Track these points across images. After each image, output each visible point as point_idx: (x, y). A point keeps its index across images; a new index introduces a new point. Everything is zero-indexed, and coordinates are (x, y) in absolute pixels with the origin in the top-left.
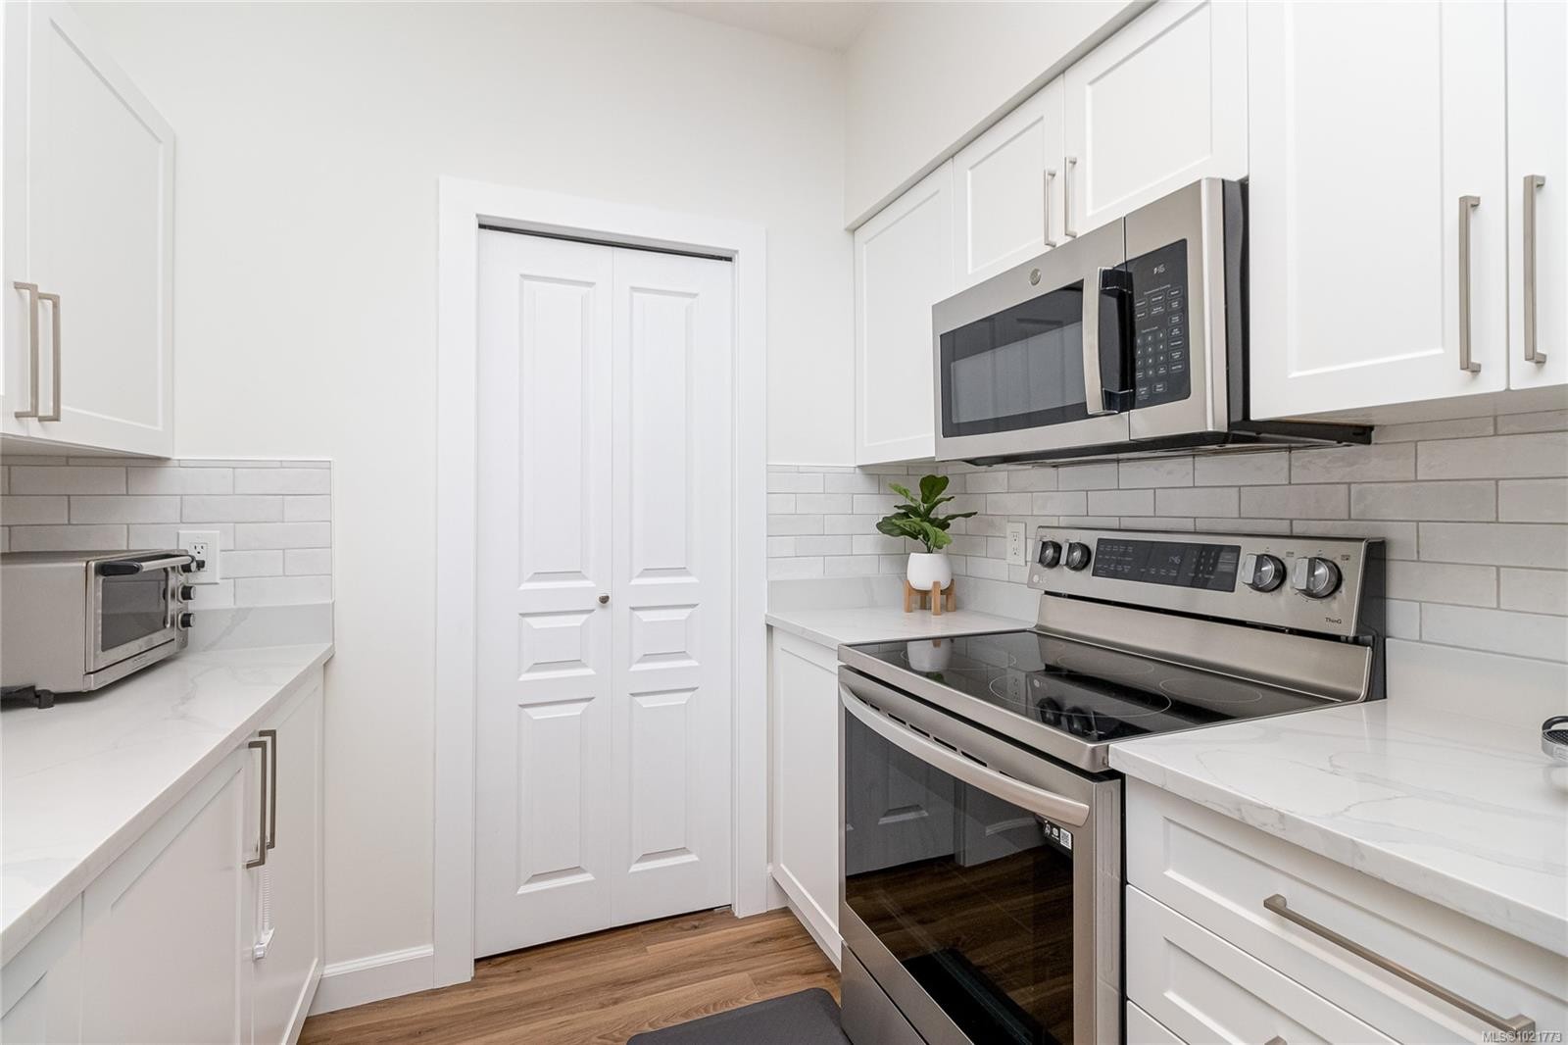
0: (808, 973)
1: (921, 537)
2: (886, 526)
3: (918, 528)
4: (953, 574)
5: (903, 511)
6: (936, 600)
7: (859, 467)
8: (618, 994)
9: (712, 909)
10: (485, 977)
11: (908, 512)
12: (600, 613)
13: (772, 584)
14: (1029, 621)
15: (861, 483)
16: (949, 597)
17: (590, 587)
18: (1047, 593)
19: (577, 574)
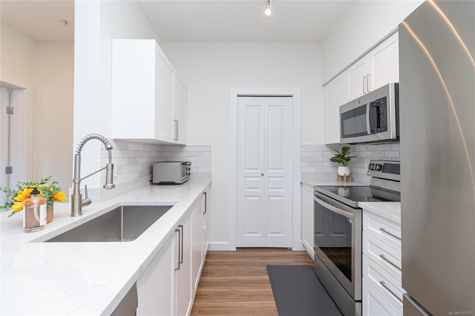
0: (308, 262)
1: (342, 162)
2: (332, 160)
3: (341, 160)
4: (350, 172)
5: (337, 156)
6: (345, 178)
7: (326, 145)
8: (265, 258)
9: (287, 248)
10: (238, 251)
11: (339, 156)
12: (262, 177)
13: (302, 173)
14: (369, 184)
15: (326, 149)
16: (349, 178)
17: (260, 172)
18: (373, 177)
19: (257, 169)
